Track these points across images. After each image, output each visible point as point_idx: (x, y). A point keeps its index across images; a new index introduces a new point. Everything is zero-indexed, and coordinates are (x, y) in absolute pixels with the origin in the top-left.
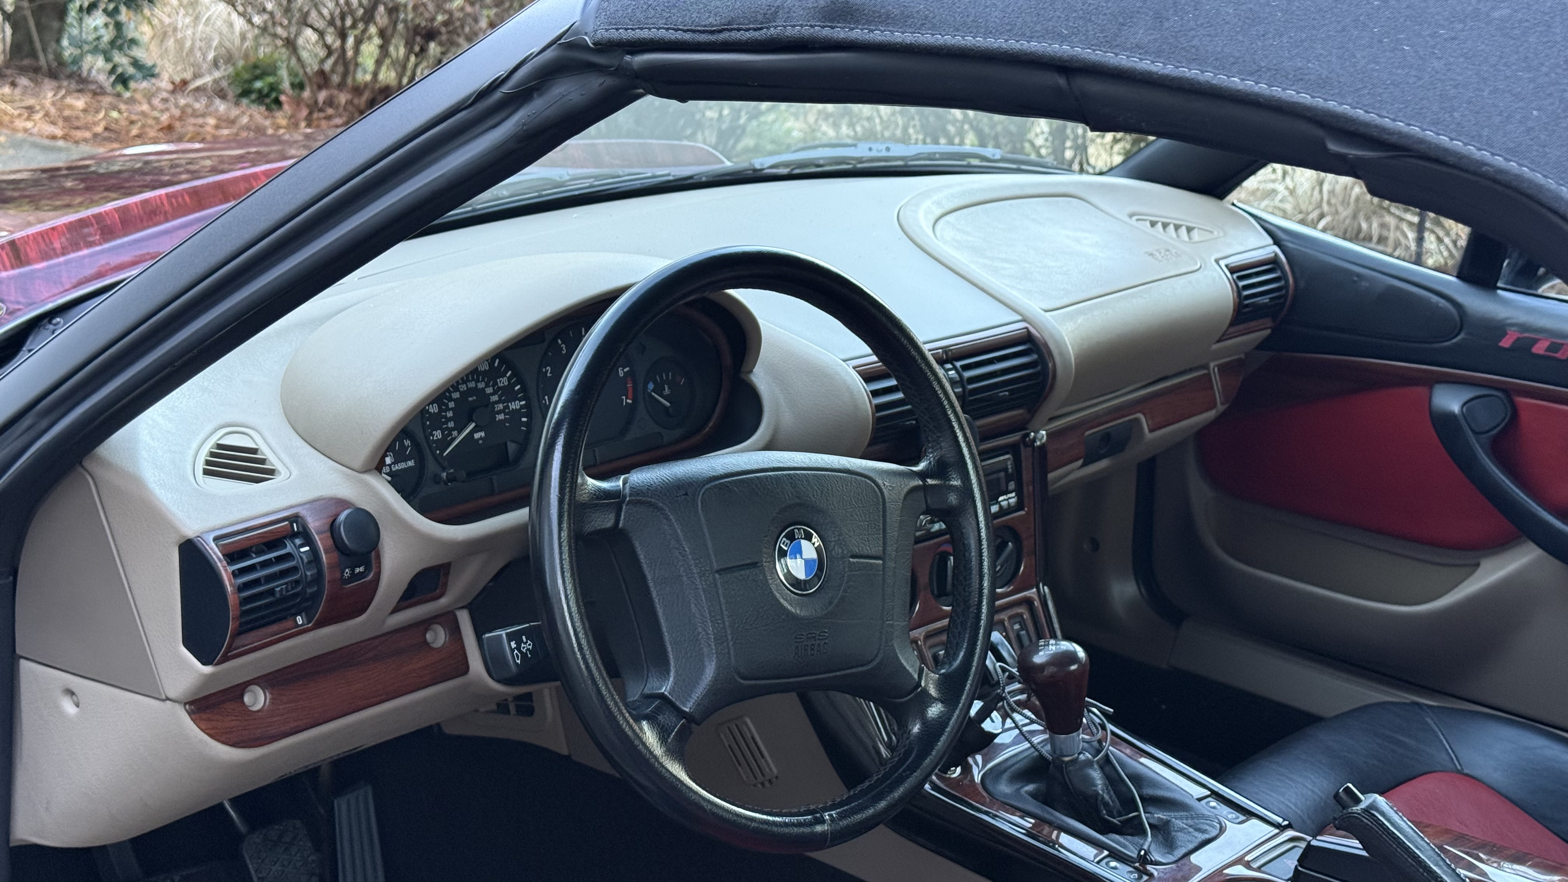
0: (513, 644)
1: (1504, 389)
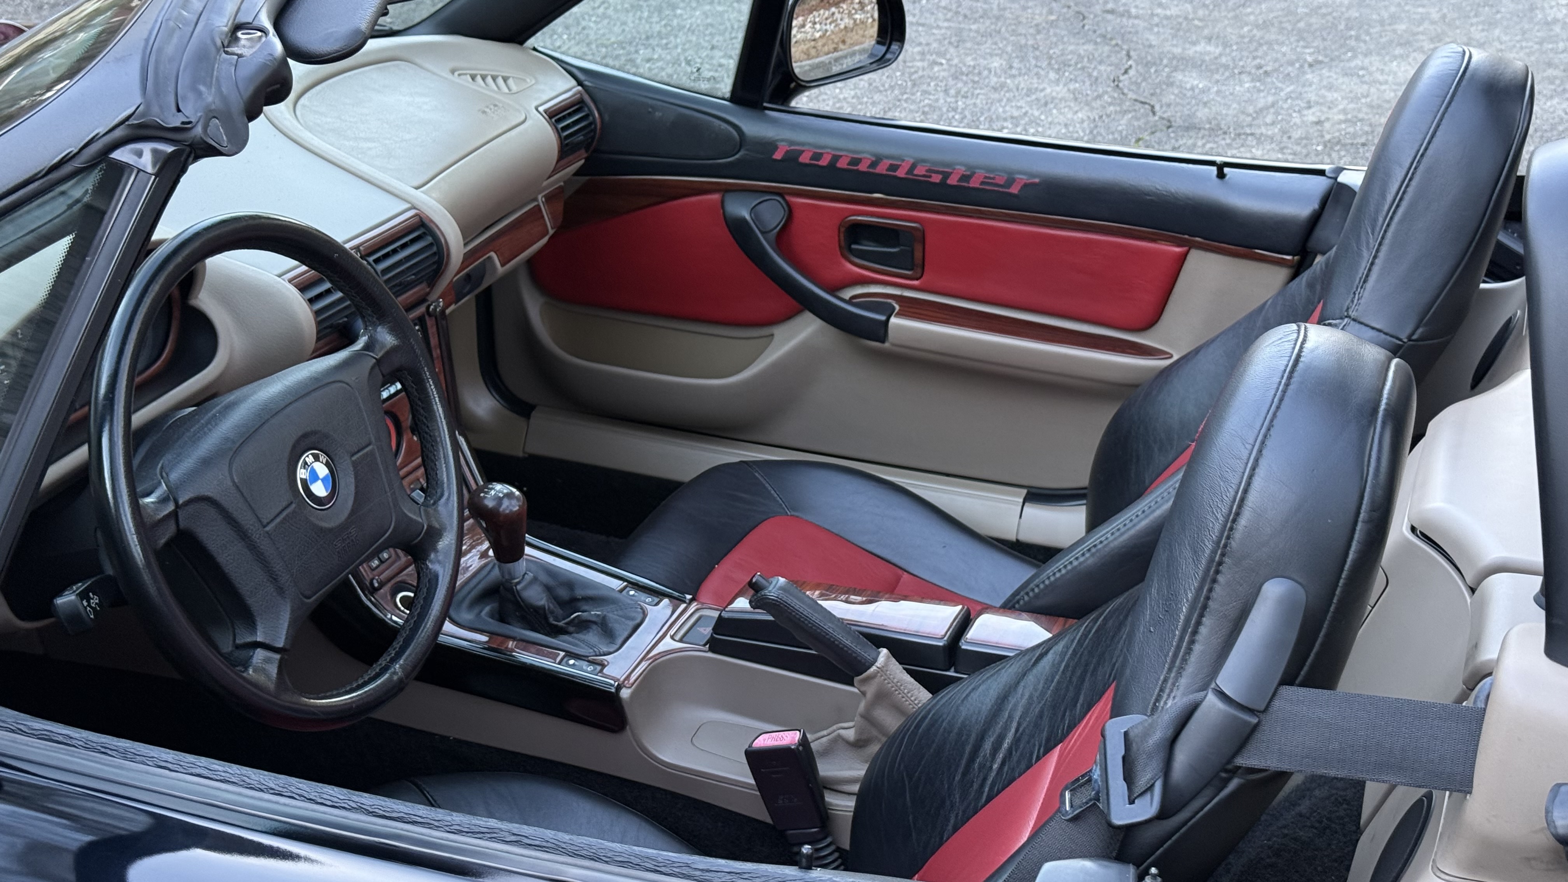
0: (85, 603)
1: (781, 193)
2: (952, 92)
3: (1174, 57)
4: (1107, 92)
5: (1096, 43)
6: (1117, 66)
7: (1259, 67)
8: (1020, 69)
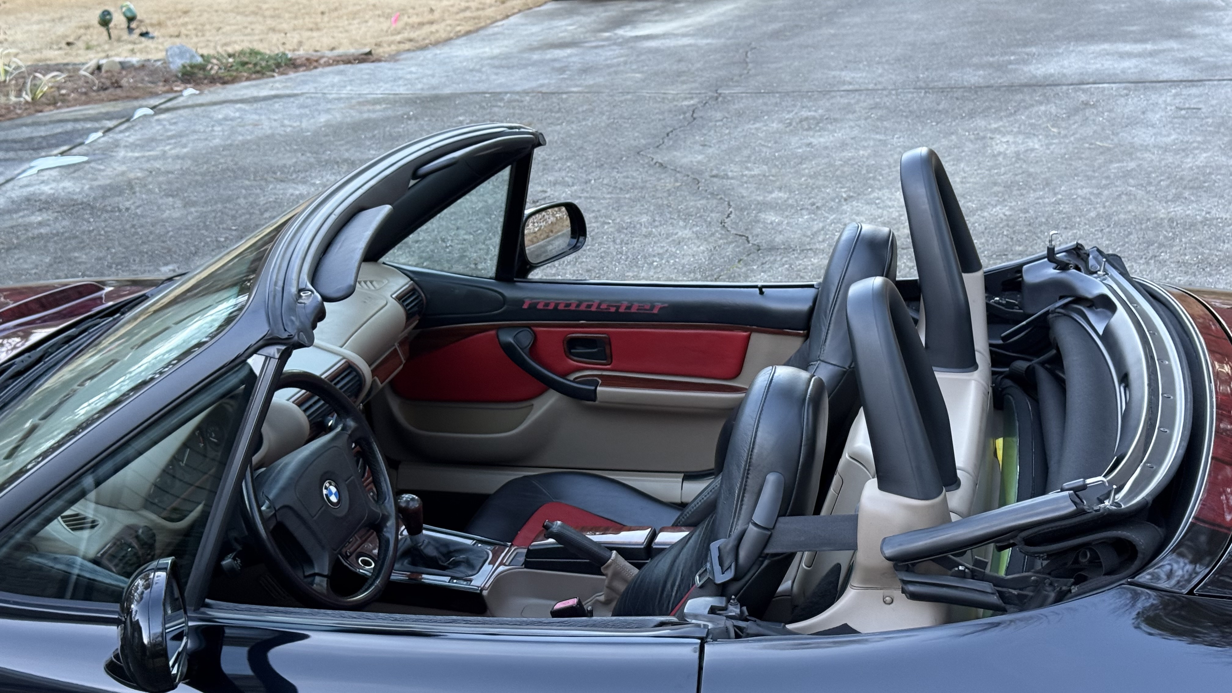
1: (529, 326)
2: (618, 241)
3: (759, 203)
4: (717, 231)
5: (708, 199)
6: (723, 213)
7: (813, 204)
8: (660, 221)
